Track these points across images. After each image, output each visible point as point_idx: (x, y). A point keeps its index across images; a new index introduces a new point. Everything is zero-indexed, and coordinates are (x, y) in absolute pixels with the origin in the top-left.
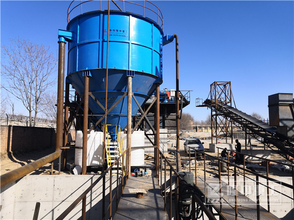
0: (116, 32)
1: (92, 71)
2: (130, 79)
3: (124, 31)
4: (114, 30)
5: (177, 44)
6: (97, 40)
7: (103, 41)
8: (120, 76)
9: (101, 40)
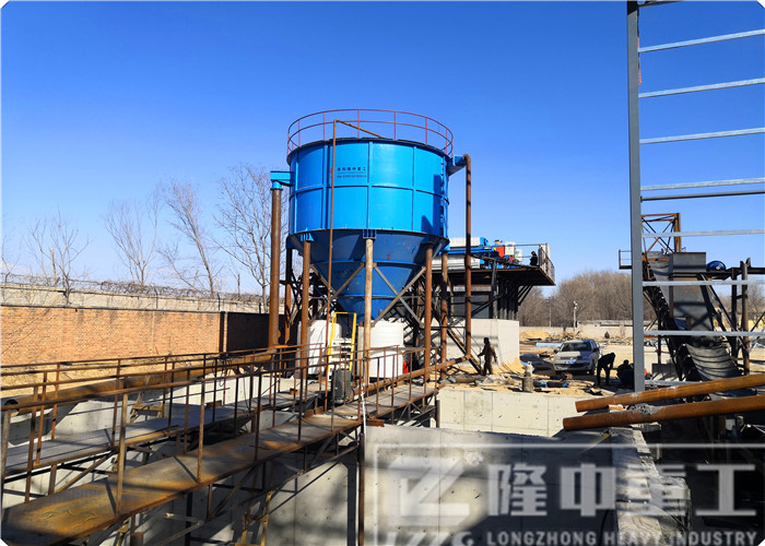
0: (347, 171)
1: (313, 233)
2: (369, 243)
3: (359, 169)
4: (344, 169)
5: (468, 172)
6: (319, 185)
7: (328, 187)
8: (356, 238)
9: (325, 186)
